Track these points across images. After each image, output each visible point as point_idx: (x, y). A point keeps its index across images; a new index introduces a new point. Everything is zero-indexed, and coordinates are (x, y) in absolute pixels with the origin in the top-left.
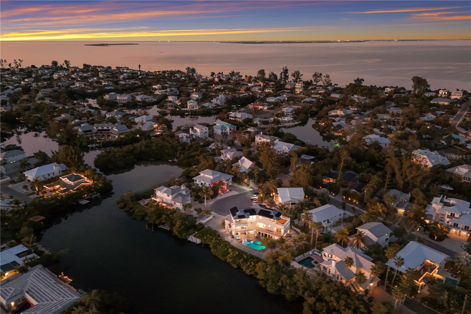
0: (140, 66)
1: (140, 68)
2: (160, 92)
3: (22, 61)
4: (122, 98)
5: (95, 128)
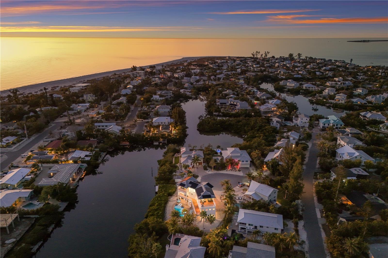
0: (352, 60)
2: (330, 84)
3: (269, 53)
4: (291, 85)
5: (229, 102)
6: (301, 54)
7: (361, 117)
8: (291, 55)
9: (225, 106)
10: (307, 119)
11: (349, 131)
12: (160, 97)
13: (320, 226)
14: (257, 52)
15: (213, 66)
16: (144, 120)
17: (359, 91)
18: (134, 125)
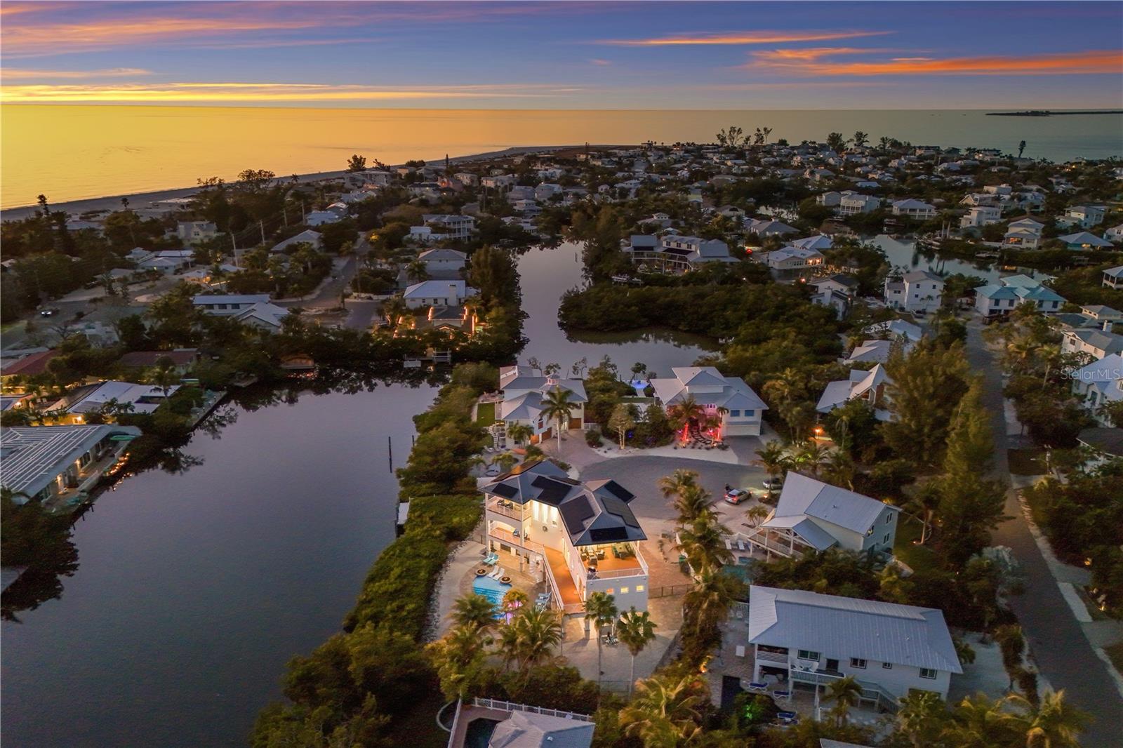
0: (1023, 144)
1: (1021, 150)
3: (769, 132)
4: (852, 203)
5: (664, 244)
6: (864, 134)
7: (1109, 283)
8: (835, 139)
9: (651, 256)
10: (934, 287)
11: (1096, 317)
12: (432, 233)
13: (1100, 653)
14: (733, 130)
15: (603, 163)
16: (375, 297)
17: (1074, 215)
18: (339, 309)
